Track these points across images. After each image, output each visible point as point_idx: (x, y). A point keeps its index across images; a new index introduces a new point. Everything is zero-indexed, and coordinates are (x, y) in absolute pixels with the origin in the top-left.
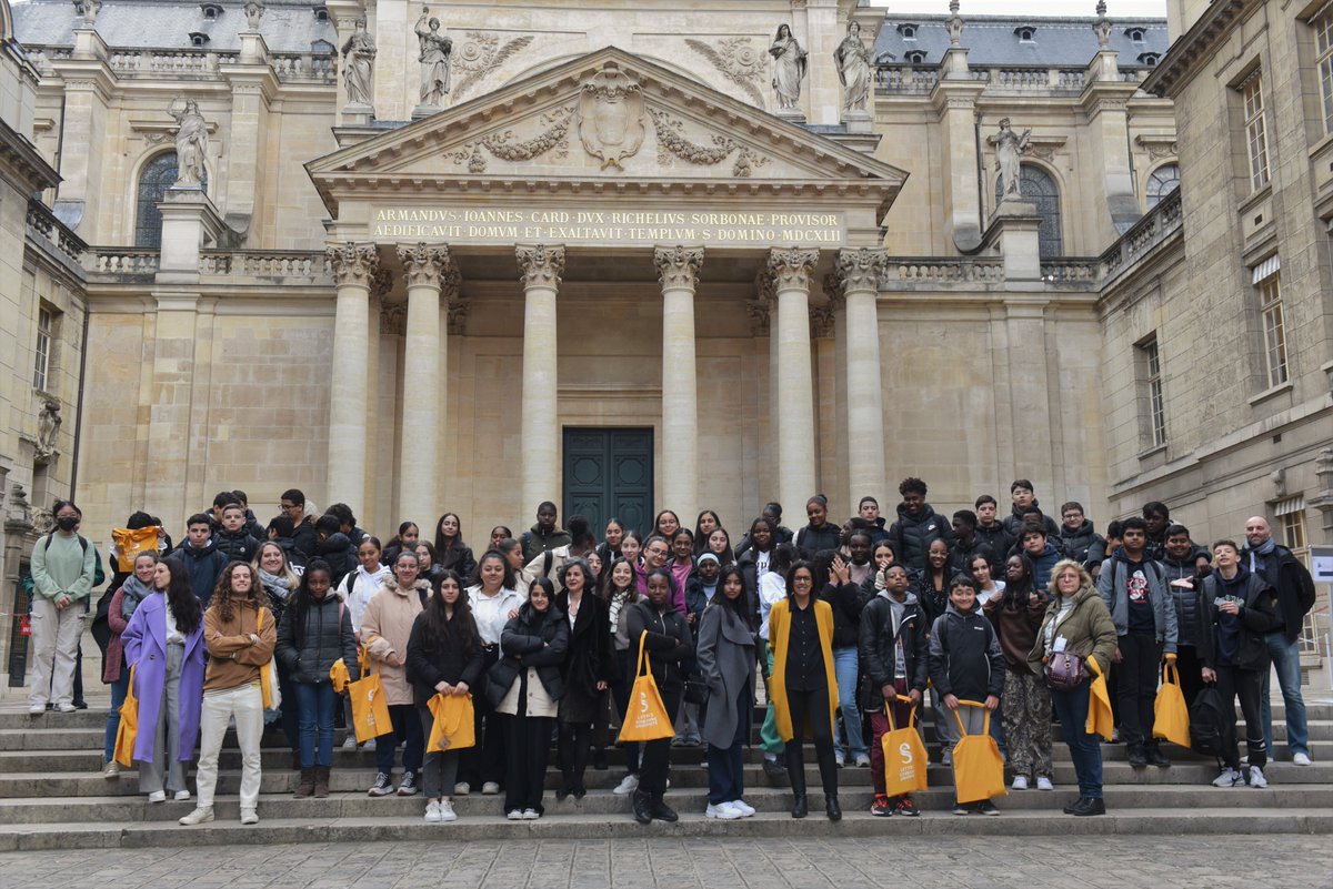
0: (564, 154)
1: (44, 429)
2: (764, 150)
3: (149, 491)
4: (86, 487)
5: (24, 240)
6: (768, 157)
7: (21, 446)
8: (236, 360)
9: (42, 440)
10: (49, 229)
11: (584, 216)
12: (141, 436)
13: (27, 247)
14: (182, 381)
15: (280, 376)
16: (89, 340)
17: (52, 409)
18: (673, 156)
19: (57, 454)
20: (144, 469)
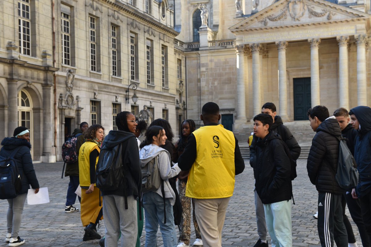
0: (286, 18)
1: (180, 87)
2: (335, 12)
3: (202, 98)
4: (189, 97)
5: (174, 48)
6: (336, 13)
7: (177, 91)
8: (218, 66)
9: (180, 89)
10: (177, 42)
11: (291, 33)
12: (199, 85)
13: (174, 49)
14: (206, 73)
15: (227, 69)
16: (187, 64)
17: (181, 82)
18: (312, 16)
19: (183, 91)
20: (200, 93)
